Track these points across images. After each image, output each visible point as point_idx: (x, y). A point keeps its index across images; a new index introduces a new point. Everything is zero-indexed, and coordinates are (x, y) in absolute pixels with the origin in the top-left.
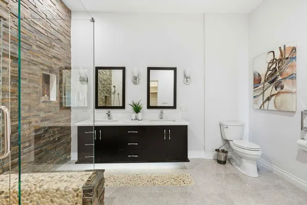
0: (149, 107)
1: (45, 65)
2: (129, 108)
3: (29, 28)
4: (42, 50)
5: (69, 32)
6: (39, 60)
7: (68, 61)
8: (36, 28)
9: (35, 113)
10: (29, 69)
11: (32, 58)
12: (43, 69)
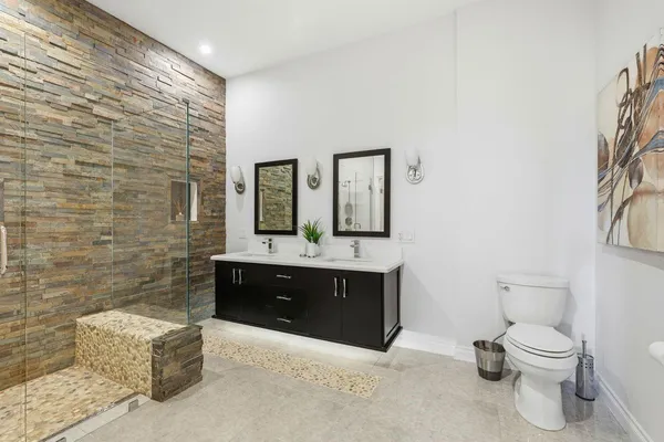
0: (336, 233)
1: (176, 171)
2: (301, 233)
3: (151, 123)
4: (171, 151)
5: (223, 114)
6: (166, 165)
7: (220, 159)
8: (163, 121)
9: (159, 237)
10: (151, 178)
11: (154, 163)
12: (172, 177)
